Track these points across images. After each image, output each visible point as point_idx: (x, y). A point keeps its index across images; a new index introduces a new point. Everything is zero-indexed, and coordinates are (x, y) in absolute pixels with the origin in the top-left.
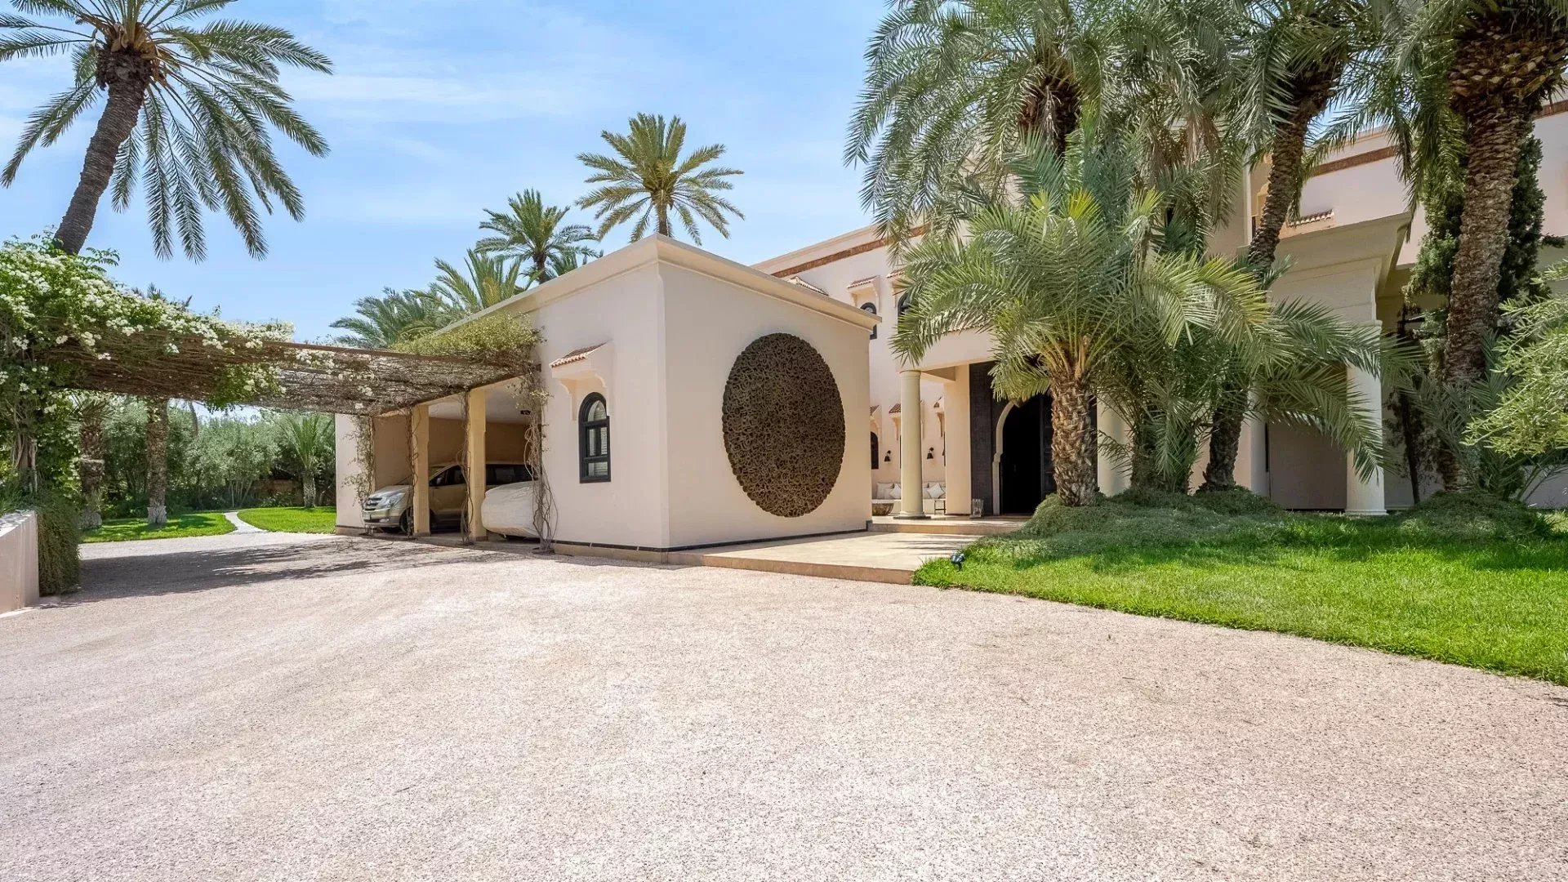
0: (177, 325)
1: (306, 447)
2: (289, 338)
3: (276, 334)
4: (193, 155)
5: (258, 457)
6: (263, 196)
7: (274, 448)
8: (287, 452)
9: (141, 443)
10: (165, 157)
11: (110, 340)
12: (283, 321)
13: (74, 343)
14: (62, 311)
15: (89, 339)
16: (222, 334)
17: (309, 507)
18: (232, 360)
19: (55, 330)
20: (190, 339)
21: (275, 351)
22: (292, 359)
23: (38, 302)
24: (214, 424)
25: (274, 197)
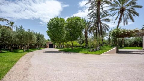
0: (126, 31)
1: (138, 40)
2: (138, 30)
3: (136, 30)
4: (127, 15)
5: (132, 42)
6: (134, 16)
7: (134, 41)
8: (136, 41)
9: (122, 41)
10: (125, 17)
11: (121, 34)
12: (137, 28)
13: (119, 34)
14: (118, 32)
15: (120, 34)
16: (130, 31)
17: (138, 47)
18: (131, 33)
19: (118, 34)
20: (128, 32)
21: (136, 31)
22: (138, 32)
23: (117, 32)
24: (128, 39)
25: (136, 15)
